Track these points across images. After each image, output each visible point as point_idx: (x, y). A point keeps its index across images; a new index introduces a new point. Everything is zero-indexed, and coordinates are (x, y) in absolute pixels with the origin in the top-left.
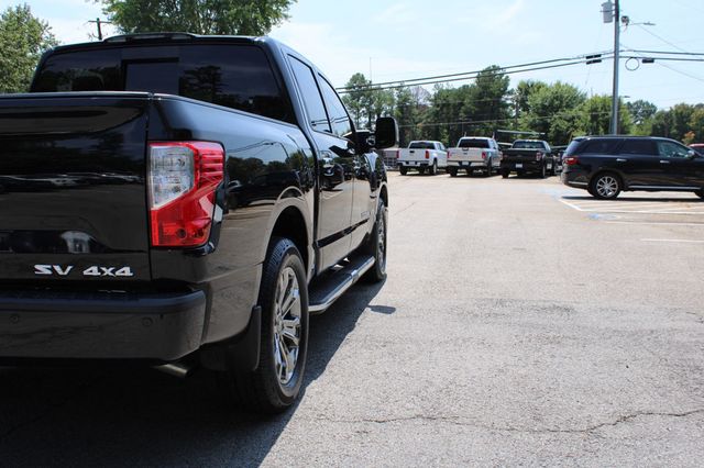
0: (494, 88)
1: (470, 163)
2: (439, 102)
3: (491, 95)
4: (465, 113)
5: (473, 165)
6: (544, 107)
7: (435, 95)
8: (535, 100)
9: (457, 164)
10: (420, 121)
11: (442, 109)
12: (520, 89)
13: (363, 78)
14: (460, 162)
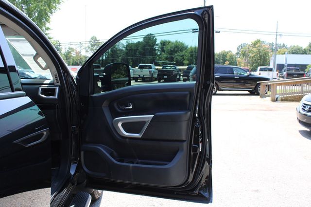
0: (150, 43)
1: (144, 75)
2: (128, 48)
3: (150, 46)
4: (139, 53)
5: (145, 76)
6: (171, 51)
7: (126, 45)
8: (168, 48)
9: (138, 76)
10: (120, 56)
11: (129, 51)
12: (161, 43)
13: (96, 38)
14: (139, 75)
